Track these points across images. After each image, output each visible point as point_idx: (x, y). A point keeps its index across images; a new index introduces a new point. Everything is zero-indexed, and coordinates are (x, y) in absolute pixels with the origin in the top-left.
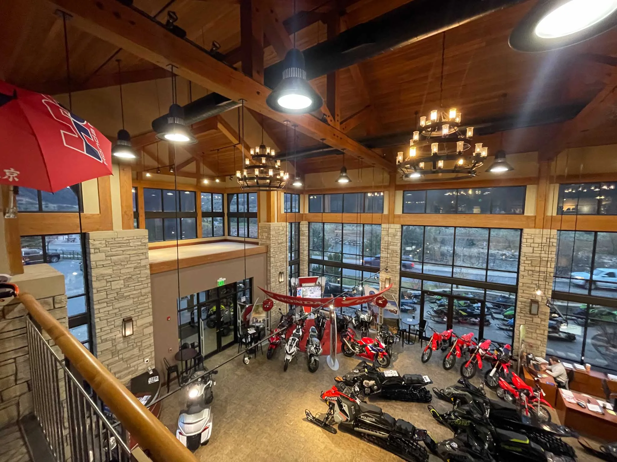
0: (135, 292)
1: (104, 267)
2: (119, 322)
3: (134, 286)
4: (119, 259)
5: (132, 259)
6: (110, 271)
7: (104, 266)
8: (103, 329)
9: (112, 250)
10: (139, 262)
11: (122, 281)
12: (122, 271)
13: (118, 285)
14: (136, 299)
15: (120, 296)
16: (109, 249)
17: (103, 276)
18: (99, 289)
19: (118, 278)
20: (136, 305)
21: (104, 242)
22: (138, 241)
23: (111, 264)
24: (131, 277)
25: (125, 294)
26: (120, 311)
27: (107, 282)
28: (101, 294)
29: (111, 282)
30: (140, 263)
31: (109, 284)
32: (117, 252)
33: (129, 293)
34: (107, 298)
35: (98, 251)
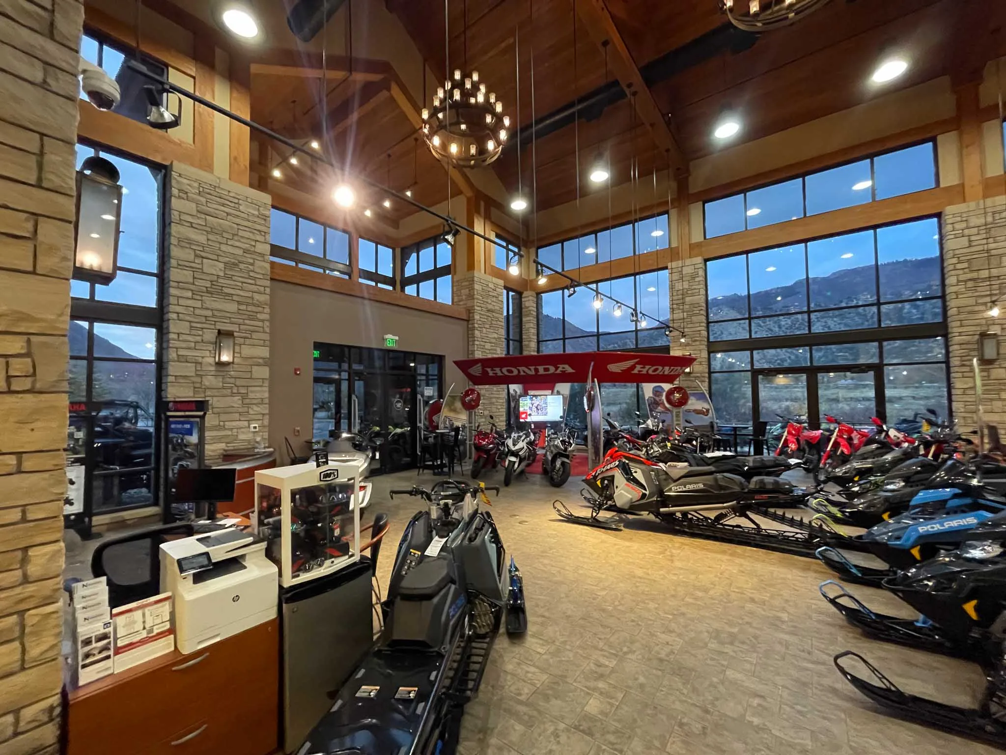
0: (241, 293)
1: (192, 227)
2: (211, 335)
3: (242, 283)
4: (220, 225)
5: (241, 233)
6: (202, 239)
7: (194, 225)
8: (182, 337)
9: (209, 205)
10: (253, 243)
11: (222, 266)
12: (223, 248)
13: (214, 268)
14: (243, 307)
15: (215, 290)
16: (203, 200)
17: (190, 242)
18: (180, 263)
19: (215, 257)
20: (244, 317)
21: (196, 185)
22: (254, 209)
23: (204, 228)
24: (236, 265)
25: (226, 290)
26: (213, 316)
27: (196, 256)
28: (185, 272)
29: (203, 257)
30: (254, 246)
31: (198, 261)
32: (216, 211)
33: (232, 291)
34: (193, 284)
35: (184, 196)
